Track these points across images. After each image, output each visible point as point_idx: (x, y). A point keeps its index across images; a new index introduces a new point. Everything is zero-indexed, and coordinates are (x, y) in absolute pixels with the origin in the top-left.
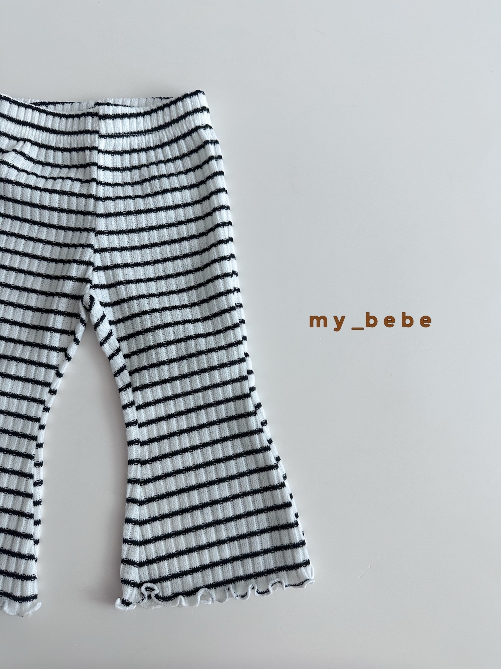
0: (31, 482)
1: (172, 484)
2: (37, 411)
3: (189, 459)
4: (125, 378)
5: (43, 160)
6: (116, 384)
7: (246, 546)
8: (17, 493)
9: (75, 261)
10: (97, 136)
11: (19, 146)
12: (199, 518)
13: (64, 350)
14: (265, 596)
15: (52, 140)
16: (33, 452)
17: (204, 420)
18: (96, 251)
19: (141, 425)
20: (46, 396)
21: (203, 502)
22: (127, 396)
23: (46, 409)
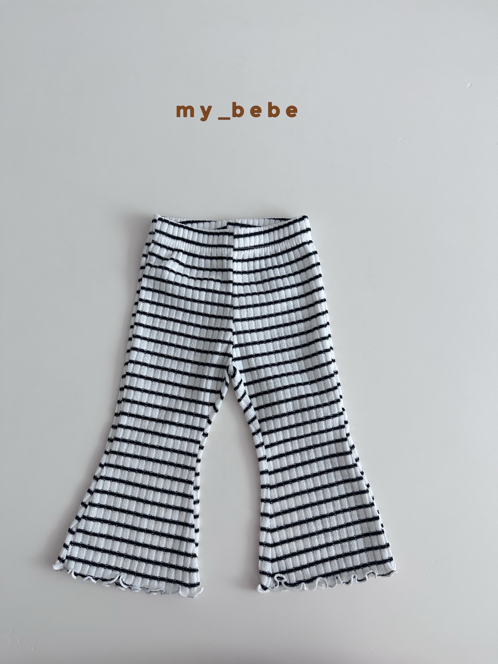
0: (192, 501)
1: (292, 503)
2: (195, 449)
3: (304, 485)
4: (256, 425)
5: (191, 265)
6: (250, 430)
7: (346, 548)
8: (181, 509)
9: (220, 341)
10: (232, 249)
11: (175, 255)
12: (313, 527)
13: (213, 405)
14: (363, 583)
15: (197, 250)
16: (193, 479)
17: (313, 457)
18: (234, 334)
19: (269, 460)
20: (201, 438)
21: (315, 516)
22: (259, 439)
23: (201, 448)
